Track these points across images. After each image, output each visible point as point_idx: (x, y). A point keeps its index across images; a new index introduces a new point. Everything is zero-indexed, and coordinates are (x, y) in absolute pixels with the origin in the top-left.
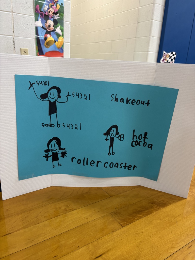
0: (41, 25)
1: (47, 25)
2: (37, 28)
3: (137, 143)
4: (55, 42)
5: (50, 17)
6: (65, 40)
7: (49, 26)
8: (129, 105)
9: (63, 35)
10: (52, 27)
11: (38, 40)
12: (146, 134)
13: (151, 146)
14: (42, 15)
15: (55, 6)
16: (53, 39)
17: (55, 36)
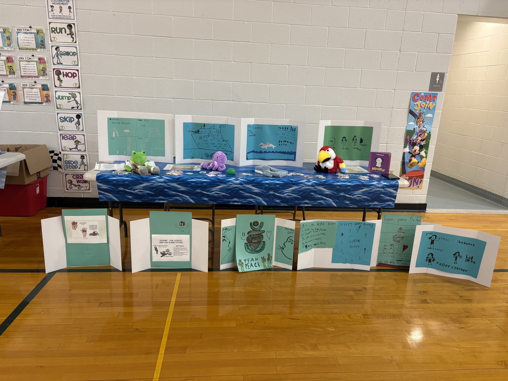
0: (408, 151)
1: (414, 150)
2: (404, 153)
3: (468, 261)
4: (418, 163)
5: (417, 143)
6: (427, 160)
7: (415, 151)
8: (465, 245)
9: (426, 157)
10: (417, 151)
11: (403, 163)
12: (472, 257)
13: (474, 263)
14: (410, 143)
15: (423, 135)
16: (417, 161)
17: (419, 158)
